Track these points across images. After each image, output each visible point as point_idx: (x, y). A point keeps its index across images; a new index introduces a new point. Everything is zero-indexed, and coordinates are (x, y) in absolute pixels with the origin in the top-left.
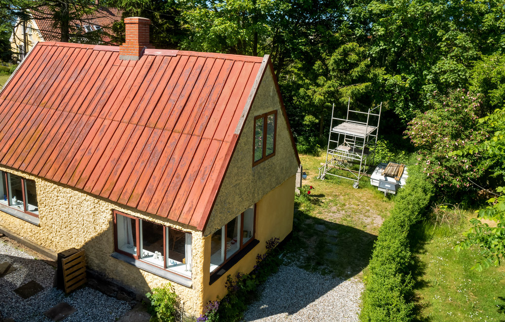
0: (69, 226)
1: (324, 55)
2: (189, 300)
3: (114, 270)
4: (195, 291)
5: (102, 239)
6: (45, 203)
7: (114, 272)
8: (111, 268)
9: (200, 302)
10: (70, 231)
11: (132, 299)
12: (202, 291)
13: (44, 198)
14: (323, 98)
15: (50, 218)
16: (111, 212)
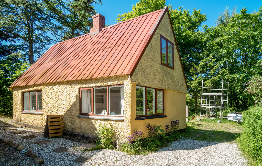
0: (57, 108)
1: (195, 66)
2: (122, 131)
3: (79, 127)
4: (126, 123)
5: (73, 109)
6: (45, 99)
7: (79, 128)
8: (77, 126)
9: (130, 130)
10: (57, 111)
11: (88, 141)
12: (130, 122)
13: (45, 97)
14: (196, 85)
15: (48, 108)
16: (78, 90)
